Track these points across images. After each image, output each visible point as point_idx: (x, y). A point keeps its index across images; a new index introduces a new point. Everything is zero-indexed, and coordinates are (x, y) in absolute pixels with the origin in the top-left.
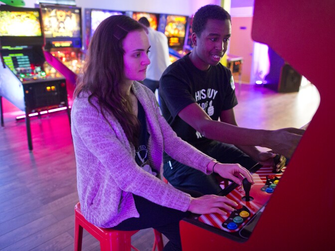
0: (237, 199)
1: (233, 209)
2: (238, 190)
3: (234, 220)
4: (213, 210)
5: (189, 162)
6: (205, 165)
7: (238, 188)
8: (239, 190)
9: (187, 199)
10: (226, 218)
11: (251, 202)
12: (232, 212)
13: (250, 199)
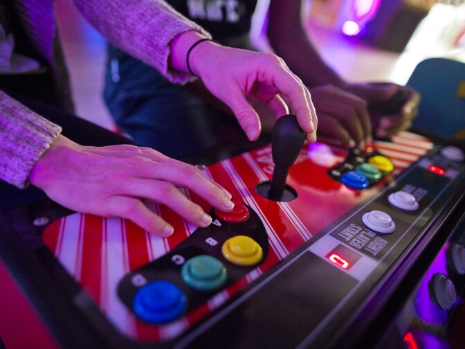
0: (240, 185)
1: (208, 219)
2: (255, 157)
3: (184, 271)
4: (118, 207)
5: (124, 33)
6: (163, 41)
7: (260, 152)
8: (260, 160)
9: (30, 140)
10: (158, 249)
11: (284, 206)
12: (200, 229)
13: (286, 193)
